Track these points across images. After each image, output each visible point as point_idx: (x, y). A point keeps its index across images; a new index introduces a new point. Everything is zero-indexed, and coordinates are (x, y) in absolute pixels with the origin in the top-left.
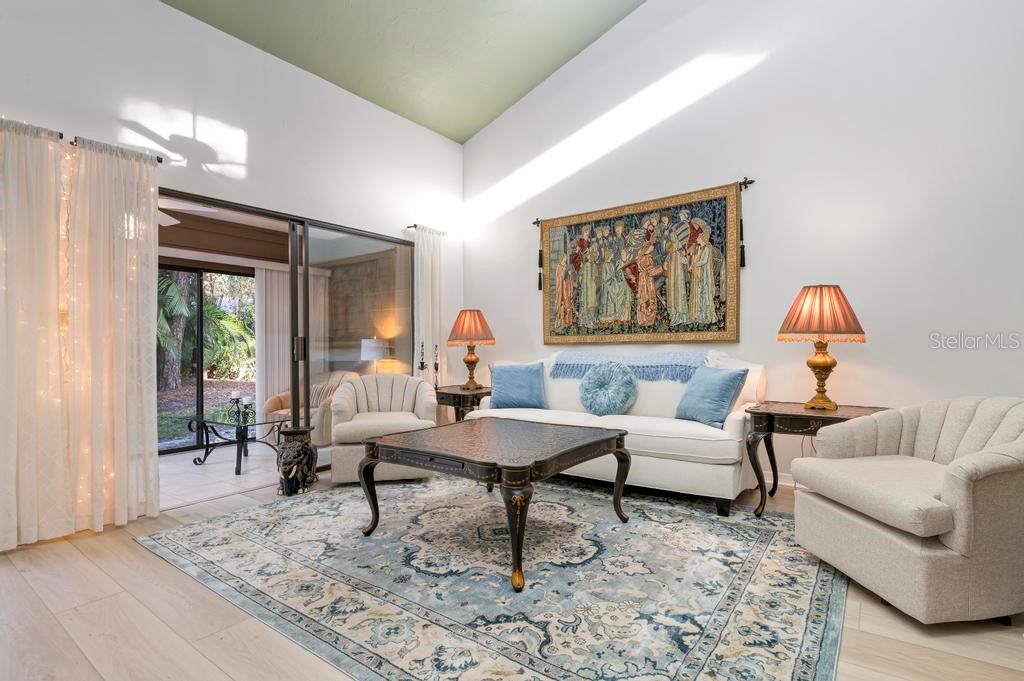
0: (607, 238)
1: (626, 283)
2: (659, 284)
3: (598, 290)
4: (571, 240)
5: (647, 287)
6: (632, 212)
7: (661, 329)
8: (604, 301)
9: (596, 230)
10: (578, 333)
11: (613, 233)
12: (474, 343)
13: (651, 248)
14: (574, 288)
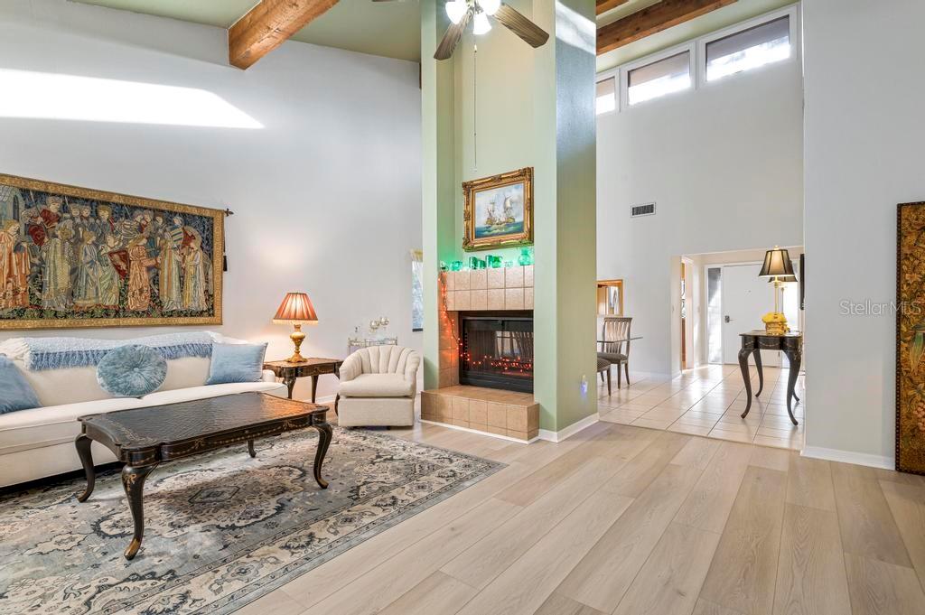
0: (87, 218)
1: (114, 269)
2: (152, 275)
3: (73, 271)
4: (28, 207)
6: (122, 201)
7: (154, 314)
8: (82, 283)
9: (71, 206)
10: (41, 317)
11: (96, 215)
13: (145, 241)
14: (33, 265)
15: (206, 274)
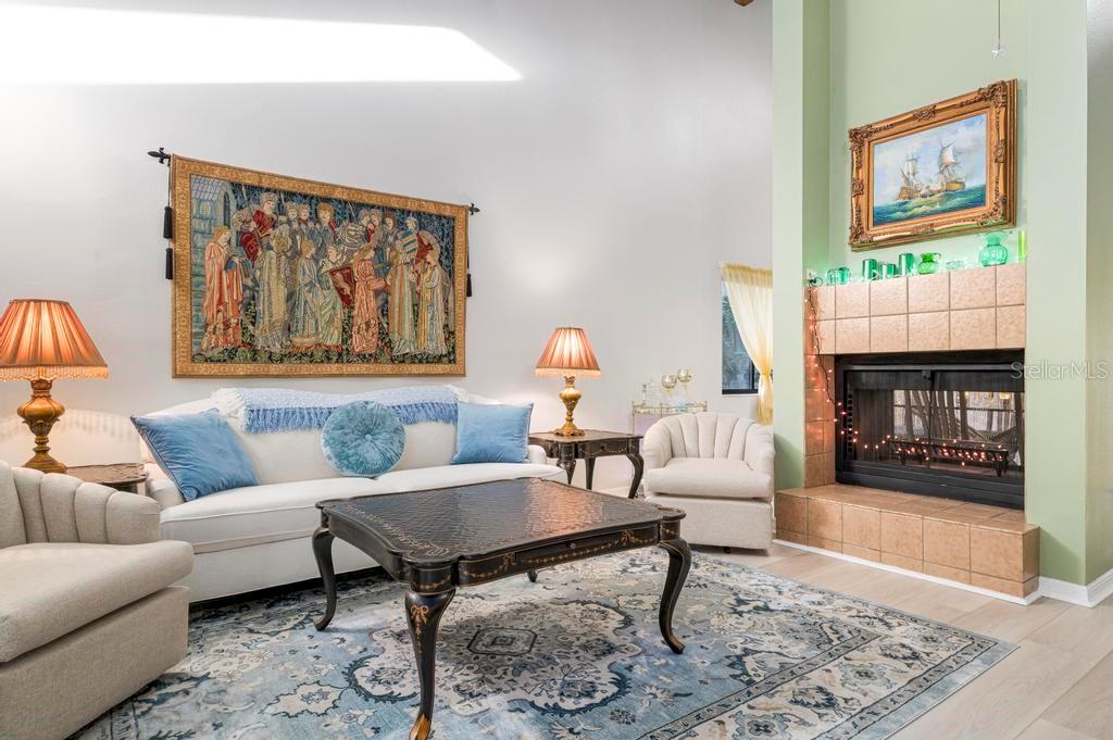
0: (305, 222)
1: (335, 293)
2: (380, 303)
3: (290, 296)
4: (240, 208)
5: (366, 305)
6: (345, 197)
7: (382, 359)
8: (299, 313)
9: (288, 205)
10: (255, 360)
11: (315, 217)
12: (49, 374)
13: (372, 253)
14: (245, 287)
15: (446, 301)
